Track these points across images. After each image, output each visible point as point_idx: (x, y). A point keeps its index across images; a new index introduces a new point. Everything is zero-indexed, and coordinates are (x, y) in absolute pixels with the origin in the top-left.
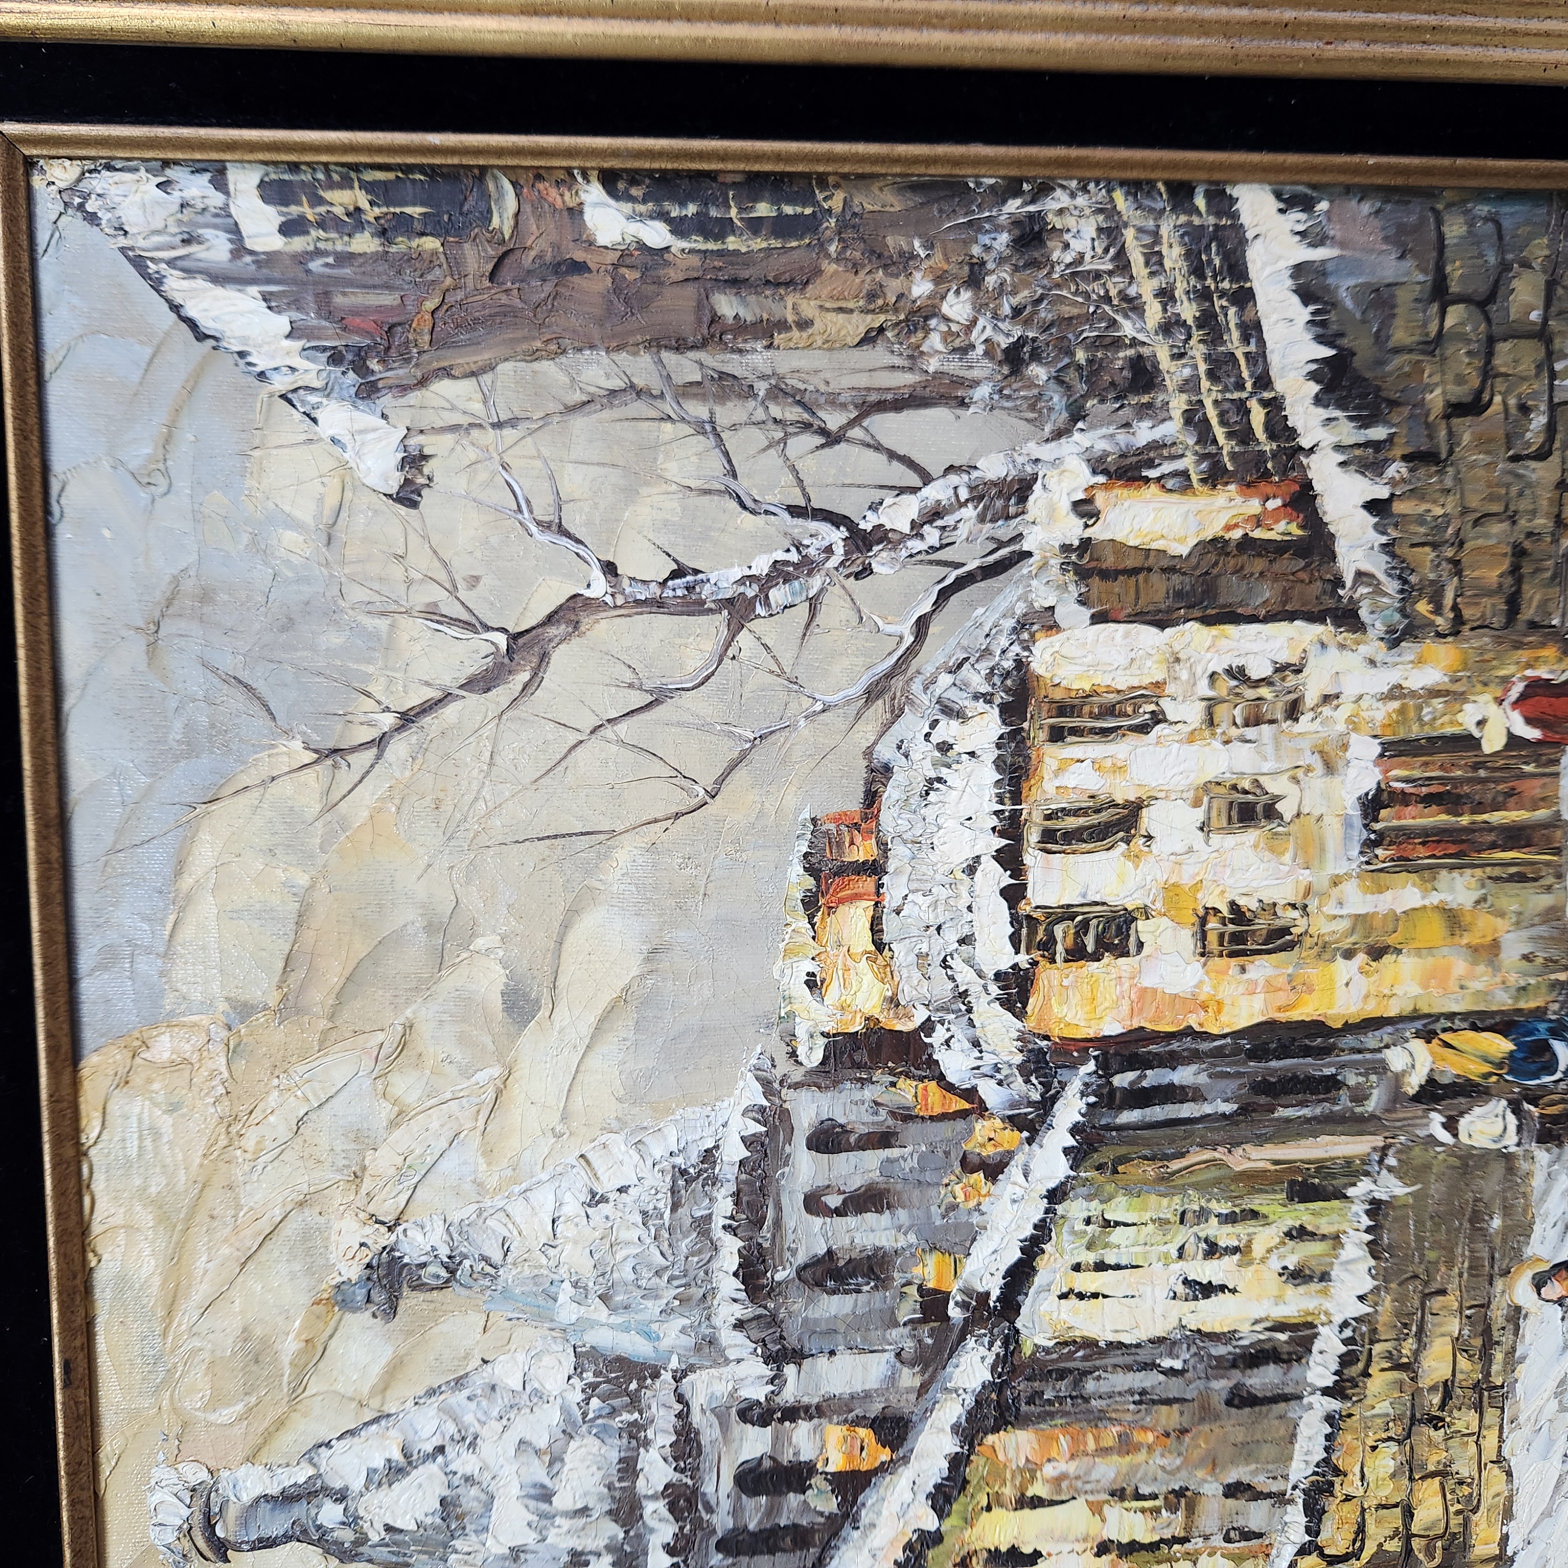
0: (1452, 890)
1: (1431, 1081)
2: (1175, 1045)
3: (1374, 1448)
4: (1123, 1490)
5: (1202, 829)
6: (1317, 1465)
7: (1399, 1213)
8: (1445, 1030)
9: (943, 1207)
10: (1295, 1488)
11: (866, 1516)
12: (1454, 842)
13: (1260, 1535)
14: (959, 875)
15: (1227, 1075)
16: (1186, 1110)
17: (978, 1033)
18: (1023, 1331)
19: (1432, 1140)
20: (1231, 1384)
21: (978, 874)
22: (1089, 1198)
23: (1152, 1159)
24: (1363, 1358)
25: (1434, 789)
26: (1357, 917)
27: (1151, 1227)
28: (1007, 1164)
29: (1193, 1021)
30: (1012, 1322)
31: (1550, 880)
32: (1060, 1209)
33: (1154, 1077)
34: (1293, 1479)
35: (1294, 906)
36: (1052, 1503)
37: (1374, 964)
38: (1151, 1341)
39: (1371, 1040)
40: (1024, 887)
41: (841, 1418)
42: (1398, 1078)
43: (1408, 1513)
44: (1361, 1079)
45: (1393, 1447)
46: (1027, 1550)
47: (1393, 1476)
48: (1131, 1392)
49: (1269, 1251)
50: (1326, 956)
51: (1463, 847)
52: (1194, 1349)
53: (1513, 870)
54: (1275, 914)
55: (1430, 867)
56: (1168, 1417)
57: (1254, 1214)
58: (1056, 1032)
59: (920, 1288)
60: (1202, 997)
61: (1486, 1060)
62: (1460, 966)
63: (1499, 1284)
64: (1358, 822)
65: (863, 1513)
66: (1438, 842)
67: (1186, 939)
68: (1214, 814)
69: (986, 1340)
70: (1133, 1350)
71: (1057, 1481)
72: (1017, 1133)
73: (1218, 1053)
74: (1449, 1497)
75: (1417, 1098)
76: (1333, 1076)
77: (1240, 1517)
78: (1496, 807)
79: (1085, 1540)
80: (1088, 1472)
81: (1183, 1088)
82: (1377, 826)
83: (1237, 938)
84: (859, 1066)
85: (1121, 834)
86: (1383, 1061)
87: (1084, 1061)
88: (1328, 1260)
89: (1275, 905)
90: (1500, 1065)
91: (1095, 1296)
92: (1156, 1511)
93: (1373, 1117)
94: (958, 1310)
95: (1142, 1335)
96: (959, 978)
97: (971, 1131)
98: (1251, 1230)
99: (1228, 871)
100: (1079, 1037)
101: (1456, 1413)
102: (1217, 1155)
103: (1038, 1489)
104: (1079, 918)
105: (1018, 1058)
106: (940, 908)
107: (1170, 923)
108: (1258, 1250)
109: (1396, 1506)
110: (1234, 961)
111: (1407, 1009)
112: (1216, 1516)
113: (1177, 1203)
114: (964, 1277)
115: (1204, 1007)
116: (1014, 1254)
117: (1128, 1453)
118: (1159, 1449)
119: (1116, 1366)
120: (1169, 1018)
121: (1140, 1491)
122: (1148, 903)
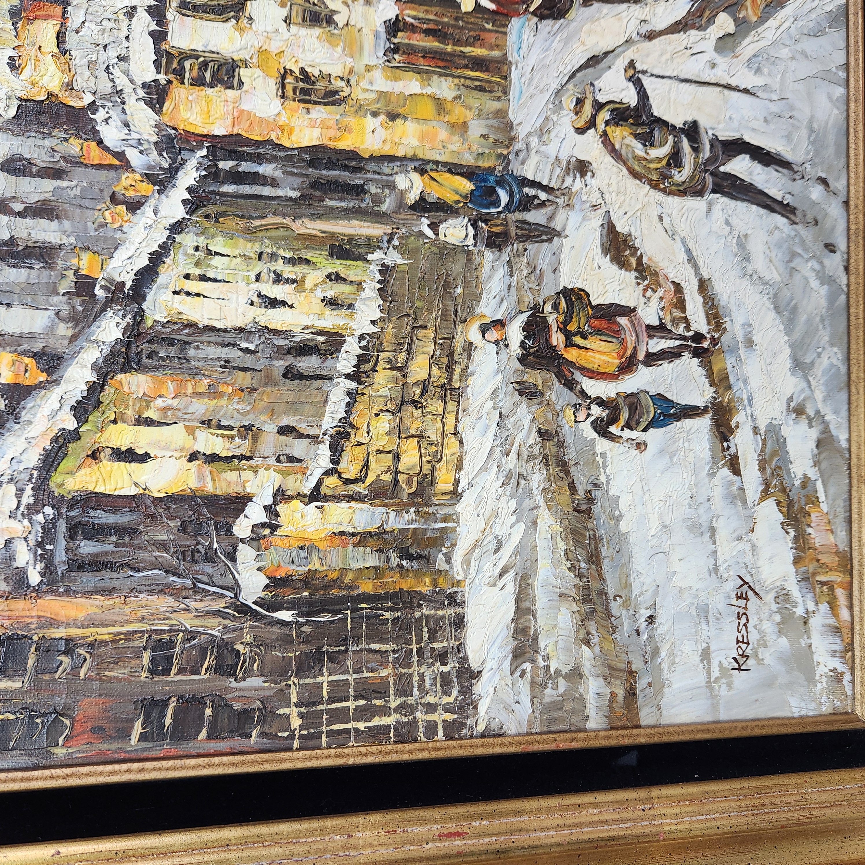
0: (440, 87)
1: (422, 199)
2: (261, 151)
3: (377, 415)
4: (210, 421)
5: (285, 21)
6: (340, 421)
7: (400, 275)
8: (431, 170)
9: (96, 224)
10: (325, 434)
11: (25, 416)
12: (442, 60)
13: (300, 461)
14: (121, 17)
15: (294, 174)
16: (266, 191)
17: (129, 118)
18: (147, 311)
19: (421, 234)
20: (286, 364)
21: (134, 20)
22: (198, 235)
23: (243, 217)
24: (373, 360)
25: (431, 26)
26: (381, 93)
27: (239, 260)
28: (143, 204)
29: (273, 136)
30: (140, 304)
31: (500, 94)
32: (178, 238)
33: (245, 167)
34: (324, 427)
35: (342, 78)
36: (160, 424)
37: (390, 123)
38: (235, 329)
39: (386, 168)
40: (166, 33)
41: (13, 349)
42: (402, 194)
43: (397, 458)
44: (379, 191)
45: (389, 416)
46: (140, 452)
47: (389, 433)
48: (218, 359)
49: (316, 285)
50: (361, 113)
51: (447, 64)
52: (263, 339)
53: (477, 83)
54: (330, 81)
55: (427, 72)
56: (244, 379)
57: (307, 262)
58: (181, 126)
59: (76, 271)
60: (281, 124)
61: (457, 193)
62: (443, 134)
63: (460, 327)
64: (383, 36)
65: (23, 413)
66: (433, 58)
67: (272, 85)
68: (294, 14)
69: (121, 313)
70: (222, 334)
71: (165, 409)
72: (151, 186)
73: (290, 159)
74: (423, 451)
75: (413, 208)
76: (362, 186)
77: (288, 448)
78: (467, 44)
79: (182, 450)
80: (186, 407)
81: (265, 177)
82: (396, 41)
83: (304, 91)
85: (232, 14)
86: (394, 182)
87: (200, 148)
88: (354, 297)
89: (330, 75)
90: (466, 197)
91: (198, 295)
92: (232, 437)
93: (385, 213)
94: (102, 291)
95: (227, 324)
96: (117, 81)
97: (119, 179)
98: (305, 271)
99: (301, 50)
100: (197, 132)
101: (429, 401)
102: (285, 221)
103: (151, 414)
104: (201, 59)
105: (155, 139)
106: (107, 34)
107: (261, 73)
108: (309, 283)
109: (389, 452)
110: (302, 105)
111: (410, 154)
112: (272, 445)
113: (257, 247)
114: (108, 270)
115: (282, 128)
116: (143, 262)
117: (215, 398)
118: (236, 399)
119: (209, 342)
120: (258, 132)
121: (222, 423)
122: (248, 58)
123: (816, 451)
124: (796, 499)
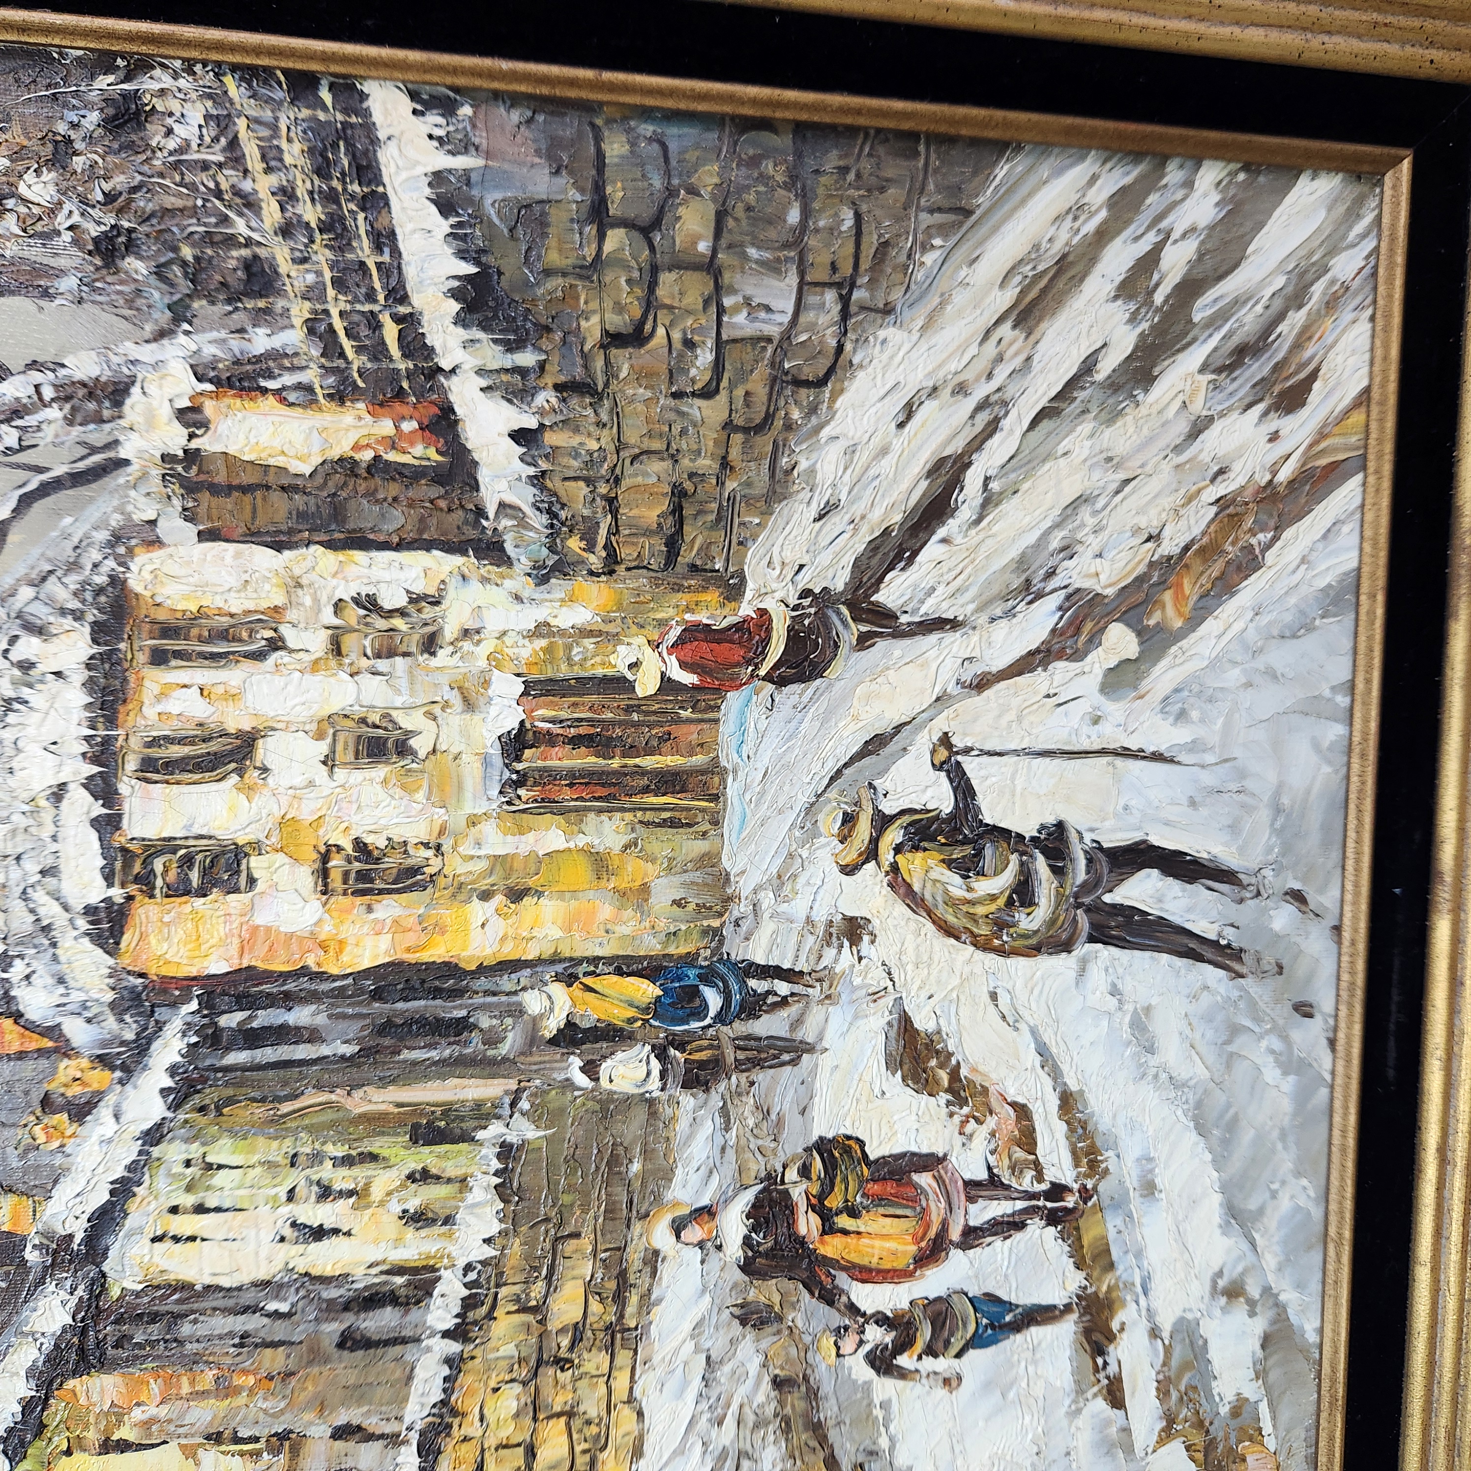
0: (600, 833)
1: (570, 1024)
2: (290, 986)
3: (496, 1390)
4: (219, 1434)
5: (324, 763)
6: (434, 1406)
7: (531, 1156)
8: (586, 974)
9: (20, 1150)
10: (409, 1429)
12: (603, 785)
14: (43, 803)
15: (349, 1016)
16: (302, 1052)
17: (64, 968)
18: (110, 1274)
19: (568, 1084)
20: (343, 1326)
21: (65, 804)
22: (187, 1140)
23: (263, 1100)
24: (489, 1301)
25: (582, 731)
26: (496, 858)
27: (258, 1170)
28: (96, 1105)
29: (311, 961)
30: (99, 1265)
31: (706, 826)
32: (156, 1152)
33: (264, 1018)
34: (407, 1421)
35: (426, 845)
36: (141, 1447)
37: (513, 906)
38: (255, 1284)
39: (506, 983)
40: (120, 816)
42: (535, 1021)
43: (531, 1452)
44: (495, 1022)
45: (517, 1388)
47: (517, 1415)
48: (231, 1334)
49: (389, 1194)
50: (461, 897)
51: (612, 790)
52: (302, 1293)
53: (666, 815)
54: (406, 852)
55: (577, 810)
56: (273, 1360)
57: (373, 1157)
58: (153, 971)
60: (322, 937)
61: (631, 1005)
62: (606, 911)
63: (637, 1227)
64: (498, 761)
66: (586, 784)
67: (305, 877)
68: (339, 747)
69: (68, 1283)
70: (234, 1293)
71: (147, 1424)
72: (107, 1073)
73: (340, 993)
74: (575, 1436)
75: (553, 1042)
76: (465, 1019)
77: (349, 1459)
78: (650, 751)
80: (182, 1416)
81: (298, 1029)
82: (519, 766)
83: (363, 876)
85: (233, 765)
86: (520, 1004)
87: (185, 999)
88: (453, 1203)
89: (405, 843)
90: (645, 1011)
91: (192, 1239)
92: (258, 1454)
93: (505, 1059)
94: (37, 1253)
95: (244, 1278)
96: (42, 911)
97: (54, 1071)
98: (370, 1173)
99: (355, 806)
100: (180, 975)
101: (586, 1355)
102: (333, 1097)
103: (125, 1433)
104: (182, 852)
105: (110, 996)
106: (20, 837)
107: (287, 860)
108: (377, 1192)
109: (519, 1445)
110: (359, 900)
111: (547, 954)
112: (323, 1458)
113: (288, 1145)
114: (44, 1219)
115: (323, 946)
116: (102, 1197)
117: (227, 1396)
118: (261, 1393)
119: (215, 1309)
120: (283, 958)
121: (240, 1435)
122: (262, 837)
123: (1260, 1353)
124: (1221, 1435)
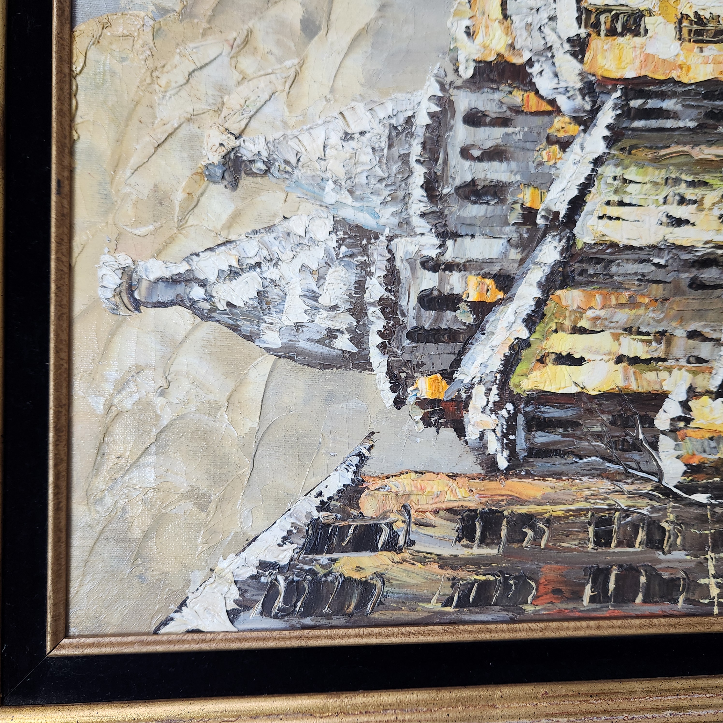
2: (664, 88)
4: (631, 328)
9: (536, 164)
11: (489, 328)
13: (706, 361)
15: (692, 107)
16: (669, 124)
17: (558, 70)
18: (577, 235)
20: (692, 276)
22: (615, 166)
23: (651, 148)
27: (649, 186)
28: (572, 143)
29: (674, 75)
30: (572, 230)
32: (600, 170)
33: (652, 103)
36: (591, 332)
38: (649, 247)
41: (477, 272)
46: (577, 356)
48: (635, 274)
49: (714, 204)
52: (671, 255)
54: (719, 22)
56: (657, 290)
57: (705, 184)
58: (600, 73)
59: (522, 205)
60: (679, 63)
65: (487, 326)
67: (671, 28)
69: (557, 238)
70: (638, 252)
71: (596, 319)
73: (687, 93)
77: (696, 350)
79: (609, 354)
80: (612, 316)
81: (668, 111)
83: (698, 33)
84: (492, 81)
87: (615, 90)
89: (719, 16)
91: (618, 218)
92: (650, 342)
95: (643, 242)
96: (548, 39)
97: (552, 123)
98: (703, 192)
100: (611, 77)
102: (685, 149)
103: (584, 323)
104: (614, 12)
105: (579, 85)
107: (663, 20)
108: (707, 203)
110: (697, 45)
112: (682, 348)
113: (663, 174)
114: (546, 202)
115: (681, 67)
116: (574, 193)
117: (634, 308)
118: (651, 308)
119: (627, 260)
120: (661, 72)
121: (640, 330)
122: (651, 8)
